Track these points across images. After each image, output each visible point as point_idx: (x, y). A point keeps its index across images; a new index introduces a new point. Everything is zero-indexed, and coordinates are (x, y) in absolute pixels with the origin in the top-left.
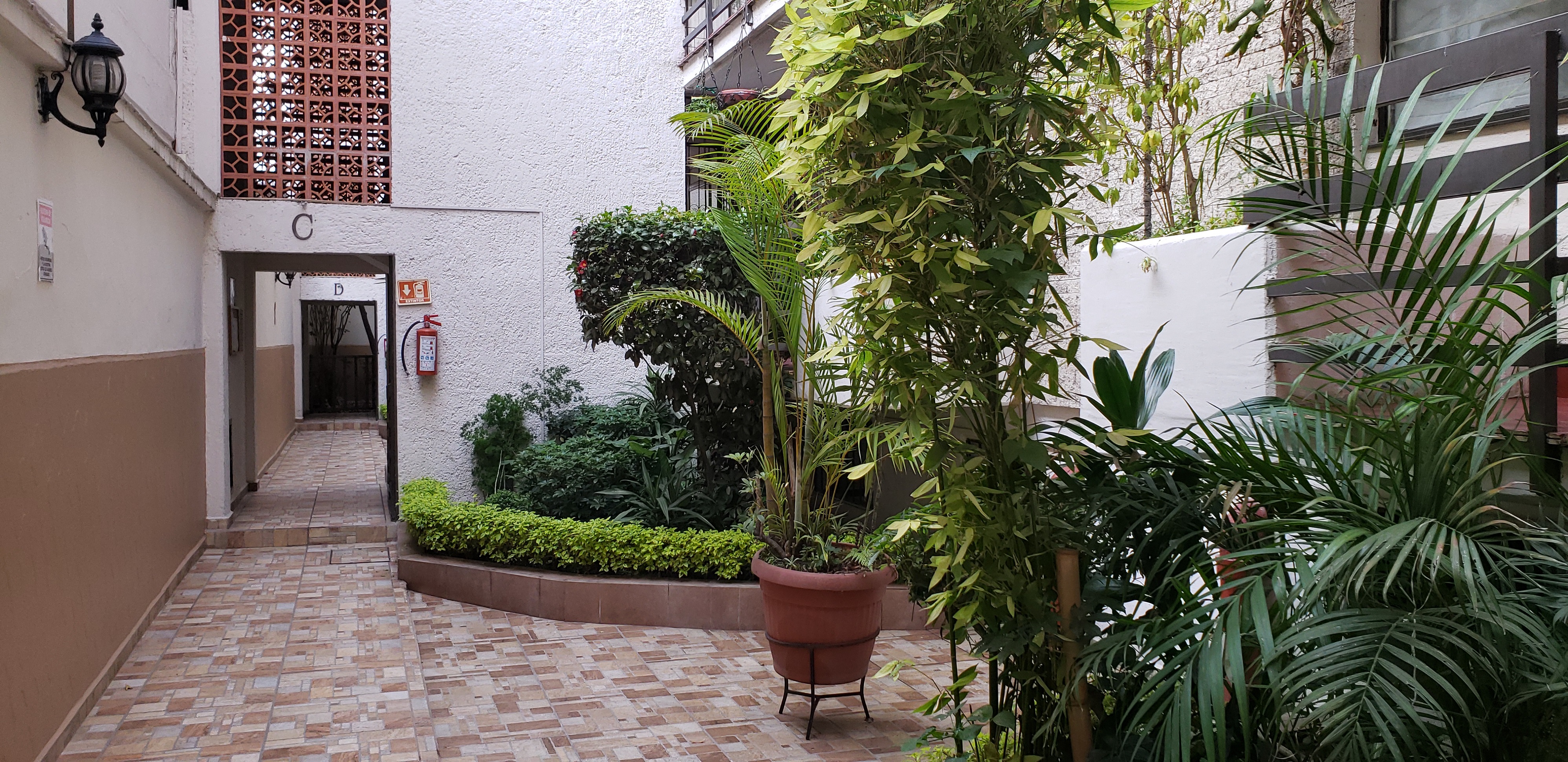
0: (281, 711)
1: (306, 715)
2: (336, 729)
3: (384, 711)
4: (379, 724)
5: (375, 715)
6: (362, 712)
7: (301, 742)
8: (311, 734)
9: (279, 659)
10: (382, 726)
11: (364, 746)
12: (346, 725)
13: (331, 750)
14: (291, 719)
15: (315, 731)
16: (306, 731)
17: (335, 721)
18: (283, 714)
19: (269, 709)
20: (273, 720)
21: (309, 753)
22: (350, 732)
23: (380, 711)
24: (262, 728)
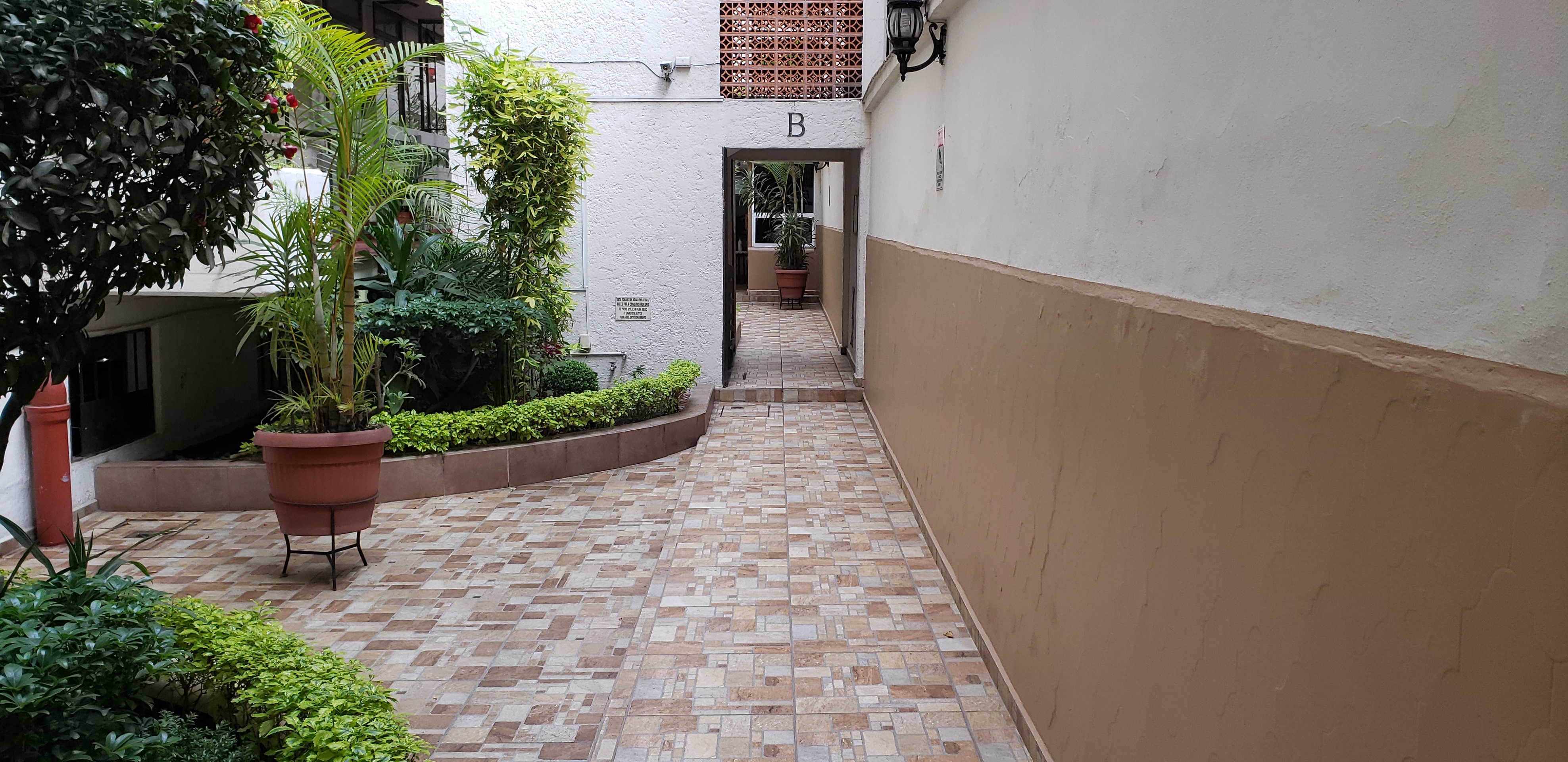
0: (781, 595)
1: (758, 587)
2: (733, 571)
3: (690, 585)
4: (697, 573)
5: (699, 581)
6: (709, 586)
7: (761, 563)
8: (753, 568)
9: (800, 672)
10: (696, 571)
11: (714, 555)
12: (725, 574)
13: (738, 554)
14: (771, 584)
15: (750, 571)
16: (757, 572)
17: (734, 578)
18: (779, 590)
19: (793, 597)
20: (787, 585)
21: (754, 554)
22: (722, 568)
23: (693, 585)
24: (794, 578)
